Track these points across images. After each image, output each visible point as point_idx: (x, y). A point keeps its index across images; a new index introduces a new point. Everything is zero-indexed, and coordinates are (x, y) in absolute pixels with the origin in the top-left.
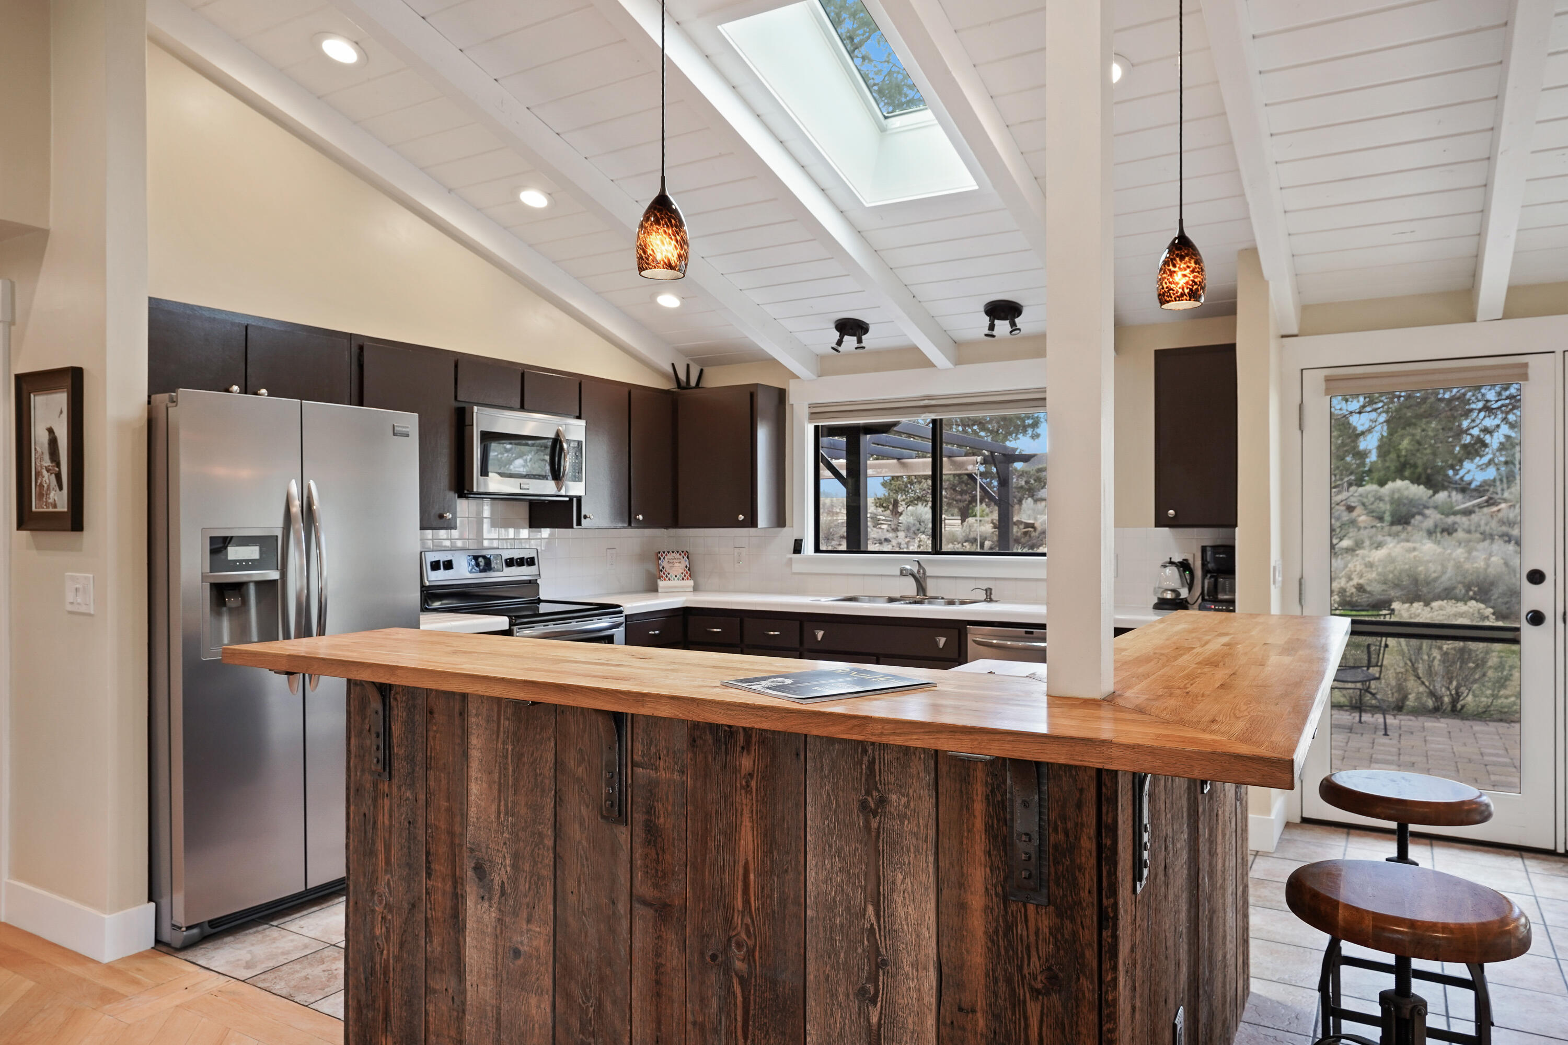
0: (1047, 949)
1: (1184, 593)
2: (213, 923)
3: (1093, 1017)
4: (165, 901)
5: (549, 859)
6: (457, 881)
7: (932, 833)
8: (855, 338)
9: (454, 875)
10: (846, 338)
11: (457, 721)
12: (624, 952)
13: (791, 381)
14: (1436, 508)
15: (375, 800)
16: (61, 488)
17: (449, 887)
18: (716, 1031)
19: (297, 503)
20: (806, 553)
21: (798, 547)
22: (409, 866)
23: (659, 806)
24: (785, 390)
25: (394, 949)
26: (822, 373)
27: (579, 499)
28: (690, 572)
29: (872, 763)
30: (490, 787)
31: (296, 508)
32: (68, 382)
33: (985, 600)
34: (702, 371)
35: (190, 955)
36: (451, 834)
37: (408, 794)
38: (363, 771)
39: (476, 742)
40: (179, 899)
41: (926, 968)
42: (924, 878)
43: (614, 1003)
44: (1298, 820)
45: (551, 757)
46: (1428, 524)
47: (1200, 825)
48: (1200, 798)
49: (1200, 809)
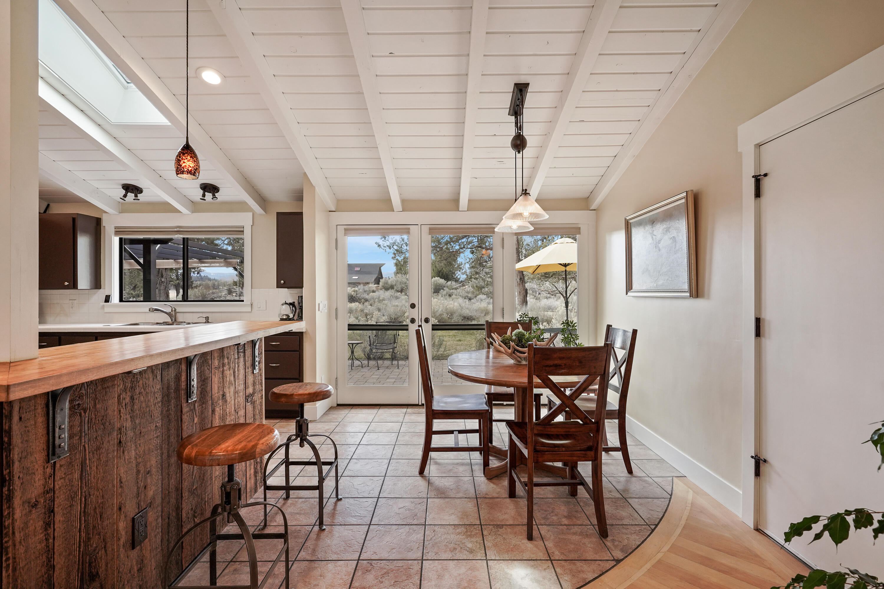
1: (291, 316)
8: (133, 195)
10: (129, 194)
13: (104, 214)
14: (447, 287)
20: (113, 302)
21: (107, 299)
24: (101, 218)
26: (122, 211)
33: (205, 323)
34: (48, 205)
44: (336, 405)
46: (445, 292)
47: (185, 417)
48: (184, 405)
49: (185, 410)
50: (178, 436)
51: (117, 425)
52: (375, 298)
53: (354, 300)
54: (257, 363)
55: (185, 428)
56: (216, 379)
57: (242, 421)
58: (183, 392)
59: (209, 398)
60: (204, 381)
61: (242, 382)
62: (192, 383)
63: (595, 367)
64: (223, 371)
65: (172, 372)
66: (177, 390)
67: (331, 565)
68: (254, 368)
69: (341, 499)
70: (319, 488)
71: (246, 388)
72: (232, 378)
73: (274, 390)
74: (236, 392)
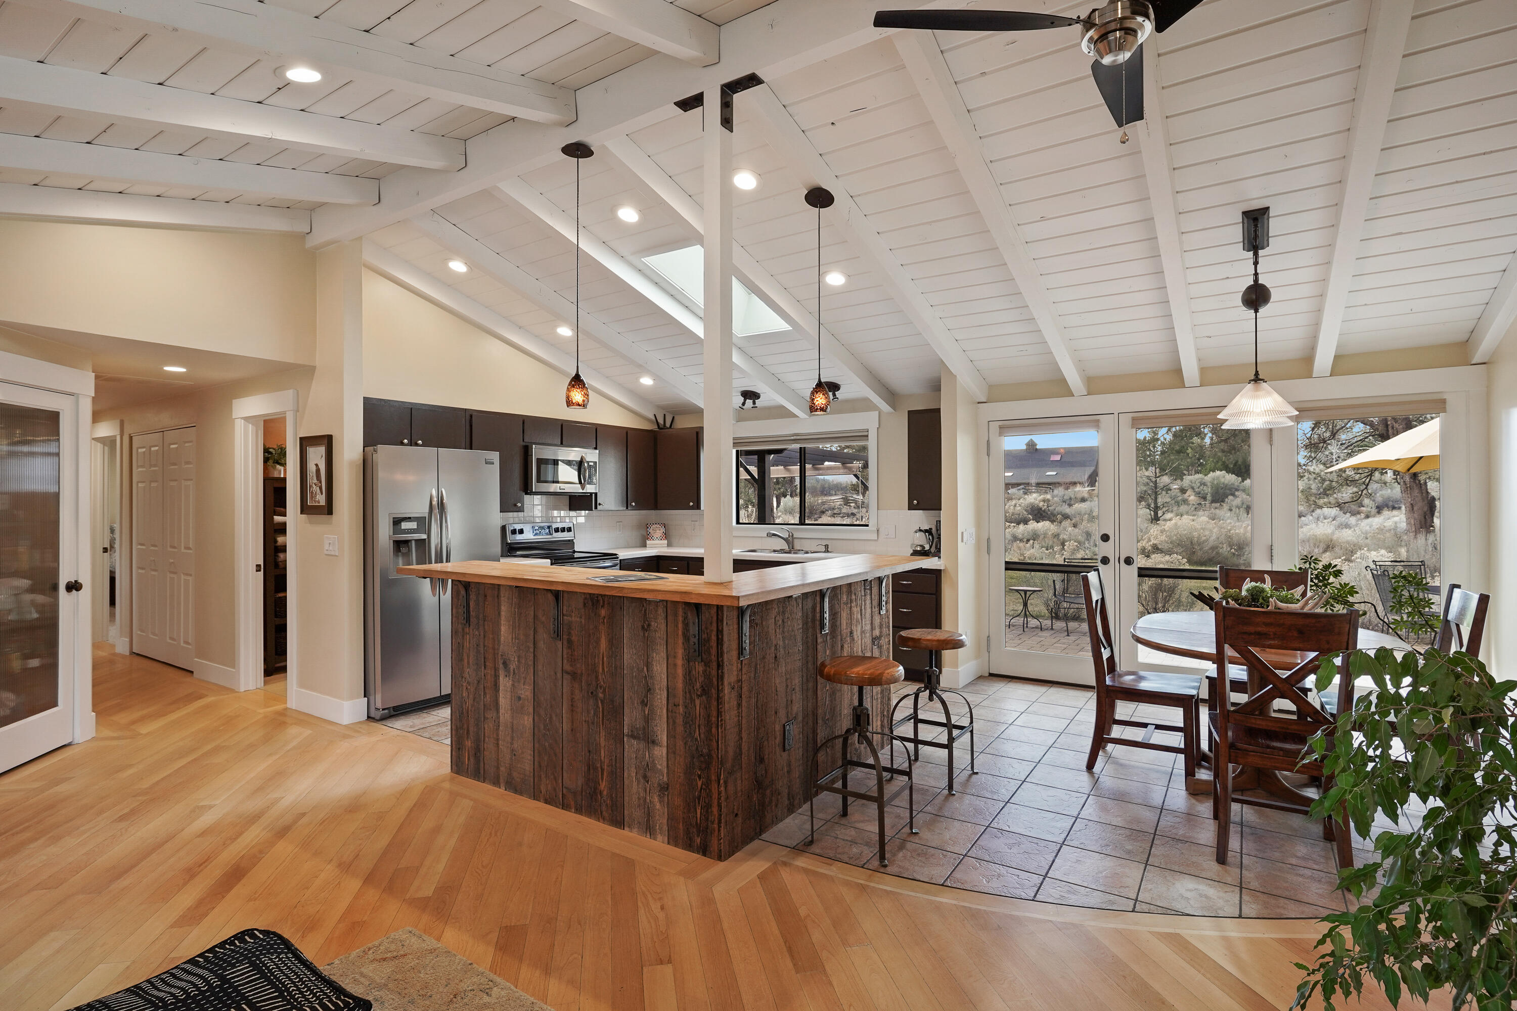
0: (701, 679)
2: (395, 708)
3: (715, 703)
4: (372, 698)
5: (532, 658)
6: (496, 670)
7: (665, 636)
8: (752, 401)
9: (495, 667)
10: (748, 401)
11: (496, 600)
12: (560, 694)
15: (463, 636)
16: (322, 494)
17: (493, 673)
18: (593, 723)
19: (435, 499)
22: (477, 664)
23: (572, 632)
25: (471, 701)
26: (739, 420)
27: (596, 494)
28: (666, 536)
29: (645, 610)
30: (509, 628)
31: (435, 502)
32: (326, 441)
33: (825, 552)
34: (672, 419)
35: (384, 722)
36: (494, 649)
37: (477, 633)
38: (458, 623)
39: (504, 608)
40: (379, 697)
41: (663, 690)
42: (662, 654)
43: (556, 715)
44: (987, 675)
45: (532, 613)
46: (1238, 501)
47: (819, 647)
48: (819, 635)
49: (819, 640)
50: (814, 663)
51: (774, 643)
52: (1083, 513)
53: (1044, 517)
54: (884, 603)
55: (819, 658)
56: (844, 615)
57: (868, 654)
58: (818, 623)
59: (838, 633)
60: (834, 615)
61: (868, 622)
62: (825, 615)
63: (1328, 643)
64: (851, 607)
65: (809, 603)
66: (814, 620)
67: (956, 823)
68: (880, 609)
69: (977, 773)
70: (949, 746)
71: (872, 629)
72: (859, 616)
73: (901, 633)
74: (863, 632)
